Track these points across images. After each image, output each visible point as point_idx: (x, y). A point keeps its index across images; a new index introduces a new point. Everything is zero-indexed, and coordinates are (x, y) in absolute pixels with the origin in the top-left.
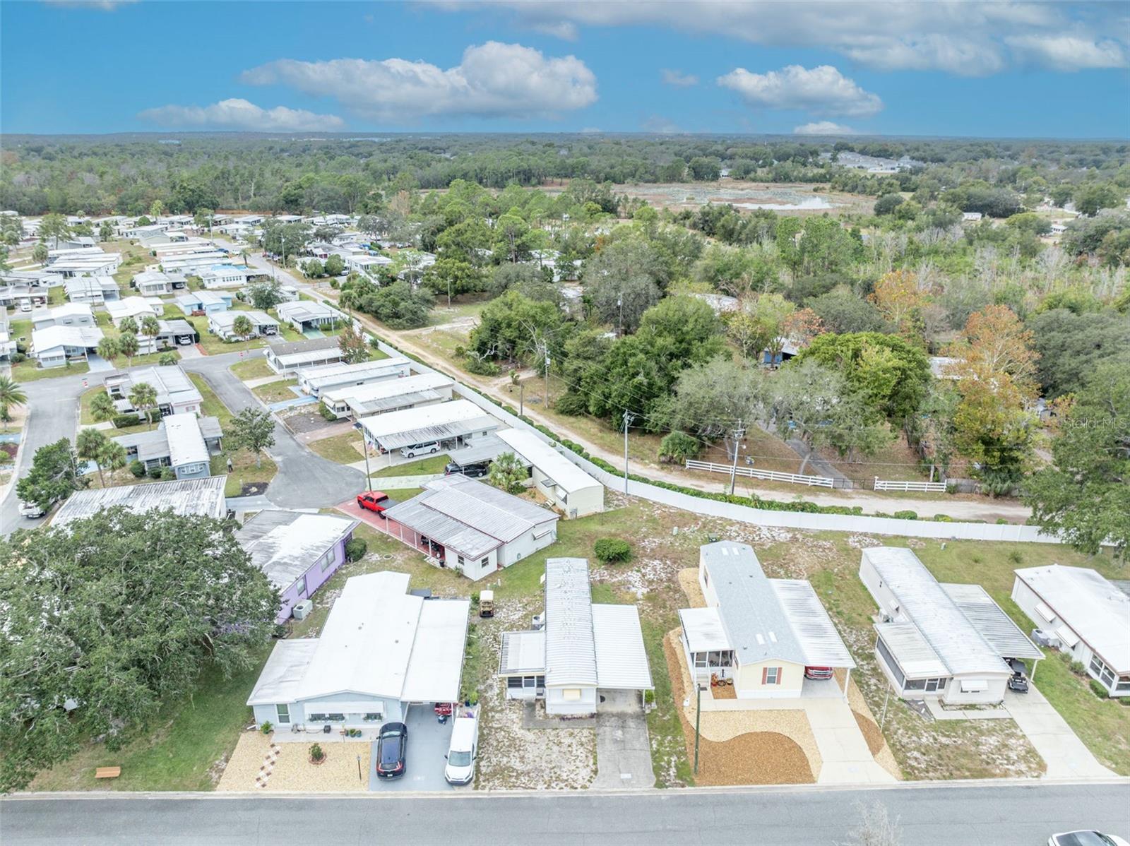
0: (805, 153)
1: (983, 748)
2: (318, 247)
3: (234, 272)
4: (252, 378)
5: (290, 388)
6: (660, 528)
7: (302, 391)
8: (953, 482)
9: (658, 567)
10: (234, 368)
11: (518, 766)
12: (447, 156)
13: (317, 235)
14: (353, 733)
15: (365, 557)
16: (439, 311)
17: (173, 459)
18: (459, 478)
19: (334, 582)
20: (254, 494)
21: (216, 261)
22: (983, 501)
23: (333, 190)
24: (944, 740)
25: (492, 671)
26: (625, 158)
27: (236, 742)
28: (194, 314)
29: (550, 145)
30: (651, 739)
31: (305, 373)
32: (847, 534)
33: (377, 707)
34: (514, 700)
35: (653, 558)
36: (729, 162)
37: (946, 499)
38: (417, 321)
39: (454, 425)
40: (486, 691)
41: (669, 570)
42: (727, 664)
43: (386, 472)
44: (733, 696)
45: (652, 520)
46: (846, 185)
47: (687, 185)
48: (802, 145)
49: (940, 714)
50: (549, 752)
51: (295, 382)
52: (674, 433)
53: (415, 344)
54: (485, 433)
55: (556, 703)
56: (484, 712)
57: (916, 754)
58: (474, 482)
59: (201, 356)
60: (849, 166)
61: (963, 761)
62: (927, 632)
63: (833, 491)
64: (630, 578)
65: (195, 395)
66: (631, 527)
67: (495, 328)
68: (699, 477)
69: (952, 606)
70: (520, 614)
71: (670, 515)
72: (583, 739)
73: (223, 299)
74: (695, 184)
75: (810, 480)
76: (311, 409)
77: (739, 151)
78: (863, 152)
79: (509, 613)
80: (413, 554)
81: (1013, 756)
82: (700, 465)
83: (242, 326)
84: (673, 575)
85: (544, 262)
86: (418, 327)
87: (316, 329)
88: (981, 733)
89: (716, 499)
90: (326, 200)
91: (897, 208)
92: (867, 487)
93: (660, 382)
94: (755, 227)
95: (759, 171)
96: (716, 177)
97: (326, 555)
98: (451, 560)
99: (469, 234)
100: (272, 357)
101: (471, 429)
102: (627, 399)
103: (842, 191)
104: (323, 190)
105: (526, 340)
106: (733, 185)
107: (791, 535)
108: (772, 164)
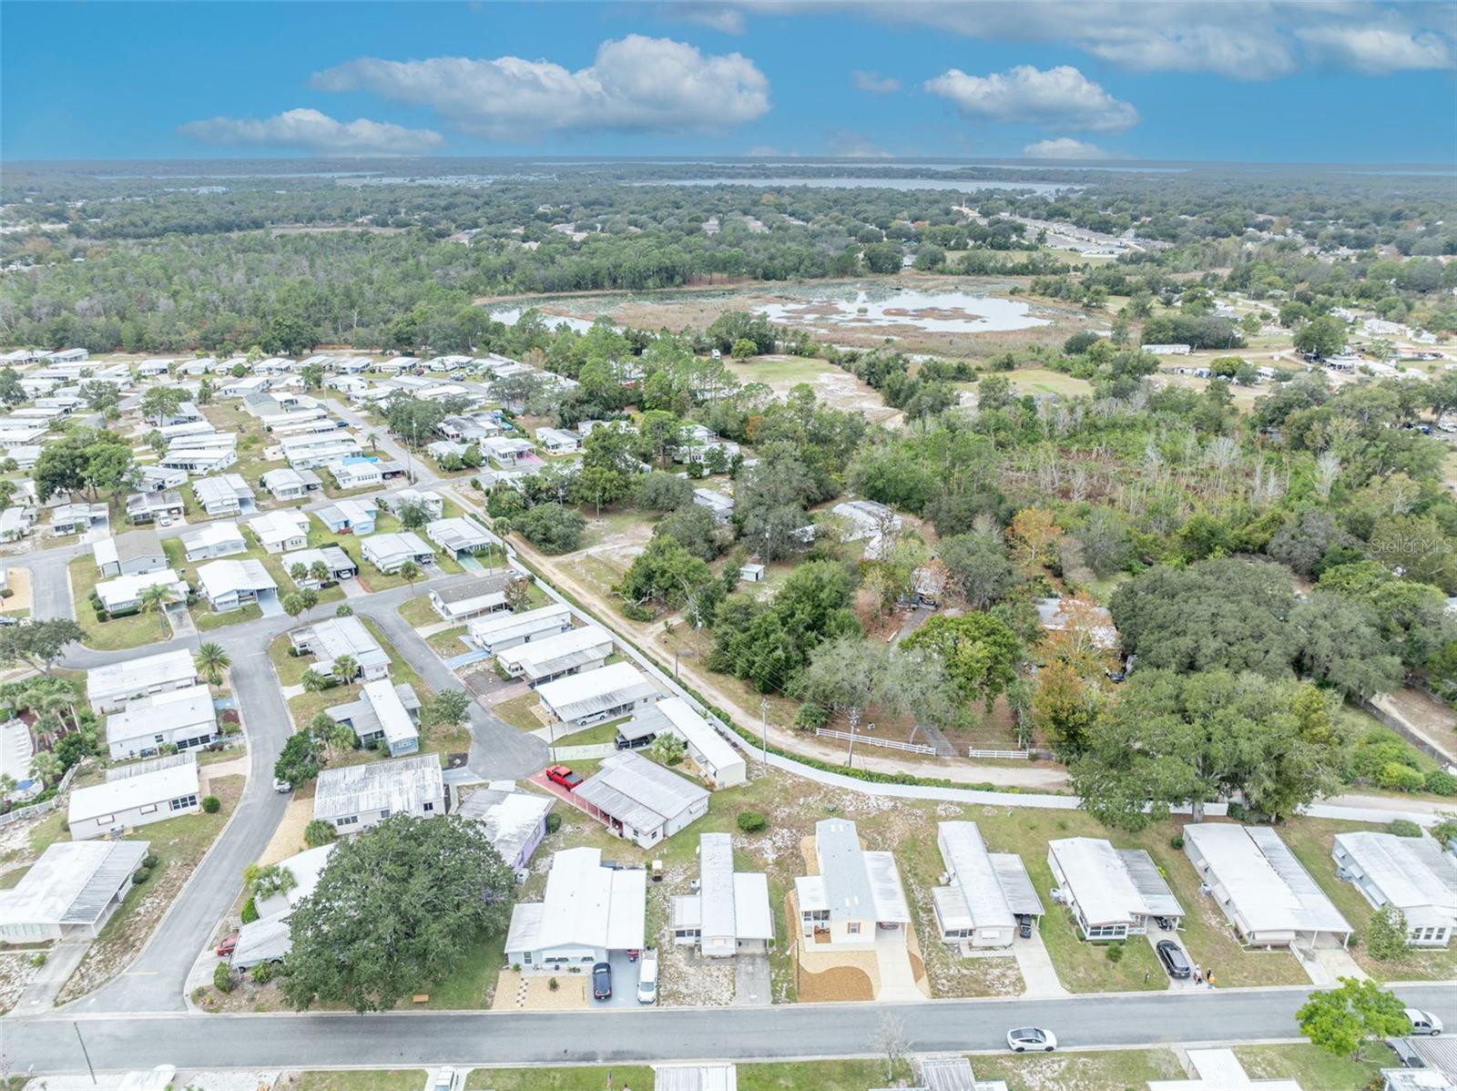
0: (1006, 233)
1: (989, 977)
2: (449, 425)
4: (421, 624)
5: (461, 638)
6: (790, 797)
7: (474, 643)
8: (1034, 751)
9: (786, 836)
10: (401, 609)
11: (684, 991)
13: (447, 405)
14: (575, 970)
15: (561, 830)
16: (590, 525)
17: (385, 732)
18: (628, 753)
19: (541, 851)
20: (459, 766)
21: (343, 447)
22: (1056, 768)
23: (450, 325)
24: (965, 972)
25: (664, 925)
27: (497, 977)
28: (341, 532)
30: (771, 972)
31: (477, 626)
32: (937, 803)
33: (590, 953)
34: (680, 945)
35: (782, 827)
36: (913, 245)
37: (1026, 766)
38: (569, 545)
40: (661, 939)
41: (794, 837)
42: (825, 919)
43: (564, 741)
44: (829, 941)
45: (784, 790)
46: (1048, 287)
47: (860, 280)
49: (967, 953)
50: (704, 981)
51: (465, 632)
52: (807, 704)
54: (645, 703)
55: (708, 948)
56: (660, 955)
57: (944, 981)
58: (640, 759)
59: (364, 594)
60: (1058, 249)
61: (973, 985)
62: (967, 894)
63: (936, 759)
64: (764, 846)
65: (380, 655)
66: (767, 796)
67: (649, 576)
68: (827, 746)
69: (990, 871)
70: (682, 878)
71: (799, 784)
72: (727, 972)
73: (370, 514)
74: (871, 277)
75: (917, 749)
76: (486, 667)
79: (674, 878)
80: (597, 825)
81: (1007, 982)
82: (827, 733)
84: (797, 843)
86: (570, 551)
87: (471, 556)
88: (991, 967)
89: (836, 771)
90: (444, 338)
91: (1089, 348)
92: (963, 754)
93: (796, 655)
95: (949, 258)
96: (896, 268)
97: (534, 831)
98: (628, 833)
99: (615, 440)
101: (635, 696)
102: (766, 671)
103: (1043, 294)
104: (439, 326)
105: (679, 589)
107: (892, 804)
108: (966, 245)
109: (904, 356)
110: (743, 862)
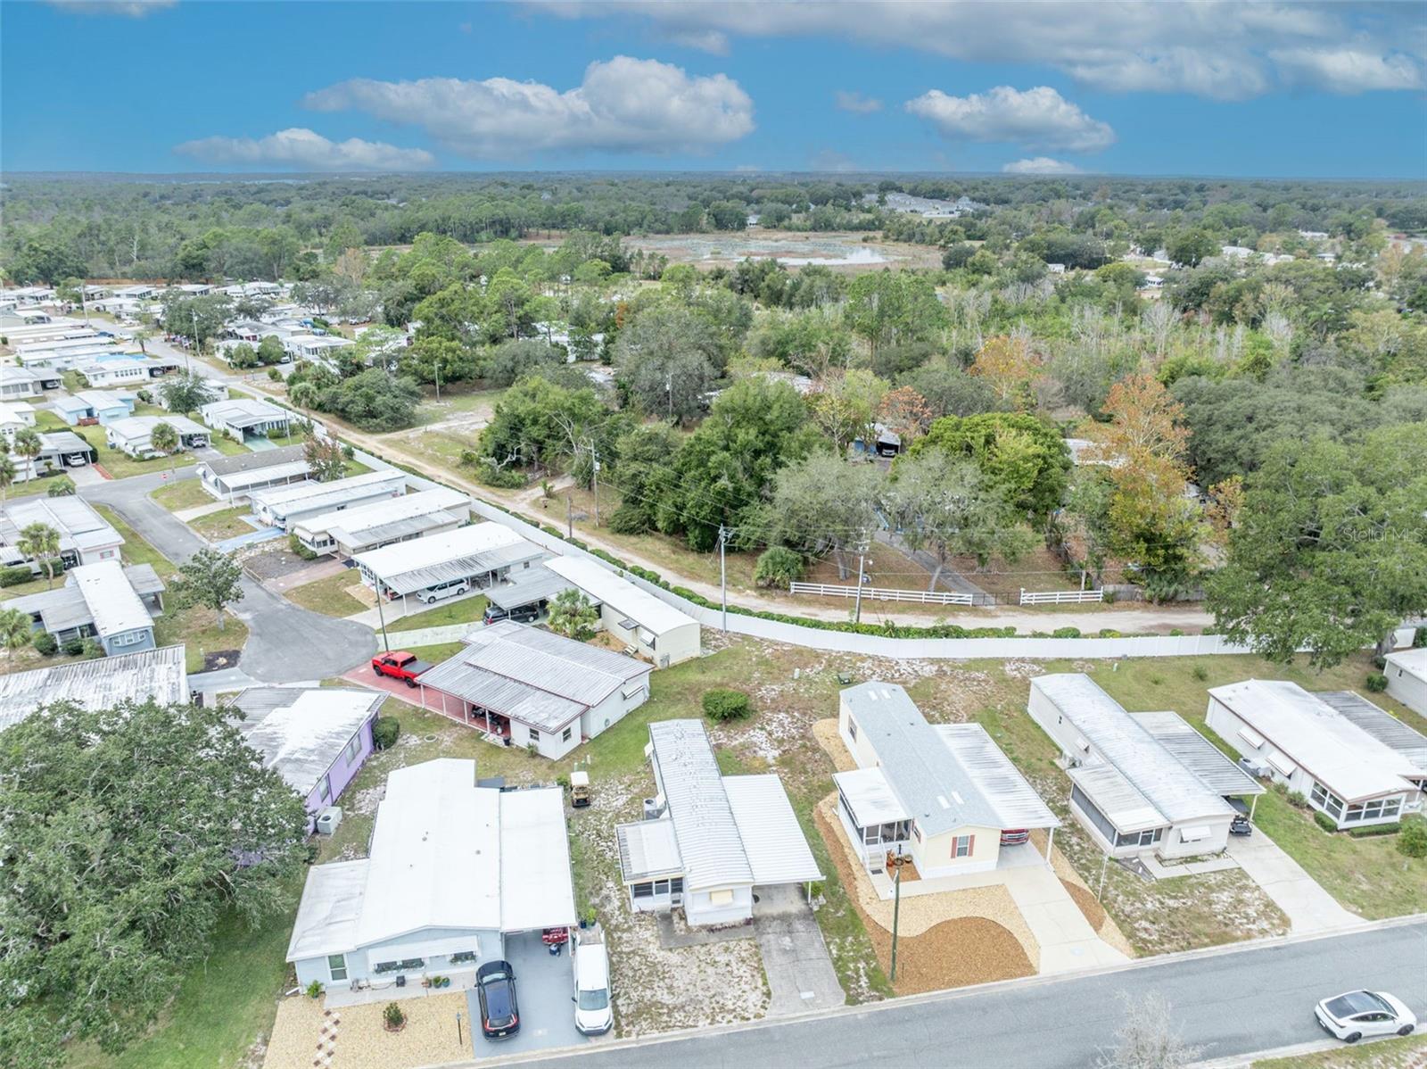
0: (846, 196)
1: (1217, 908)
2: (243, 326)
3: (132, 364)
4: (184, 507)
5: (243, 518)
6: (776, 671)
7: (260, 521)
8: (1110, 588)
9: (786, 722)
10: (155, 495)
11: (667, 999)
12: (393, 201)
13: (240, 310)
14: (438, 982)
15: (400, 741)
16: (428, 406)
17: (99, 626)
18: (508, 625)
19: (366, 778)
20: (224, 667)
21: (100, 349)
22: (1146, 609)
23: (250, 249)
24: (1171, 903)
25: (604, 878)
26: (628, 203)
27: (273, 1014)
28: (83, 423)
29: (529, 187)
30: (828, 944)
31: (263, 498)
32: (1001, 662)
33: (468, 945)
34: (642, 912)
35: (777, 710)
36: (756, 207)
37: (1104, 610)
38: (400, 421)
39: (486, 555)
40: (603, 905)
41: (799, 724)
42: (901, 837)
43: (400, 625)
44: (915, 876)
45: (763, 662)
46: (901, 233)
47: (706, 236)
48: (839, 185)
49: (1160, 872)
50: (703, 976)
51: (248, 510)
52: (772, 550)
53: (403, 451)
54: (527, 565)
55: (699, 911)
56: (609, 934)
57: (1144, 924)
58: (528, 630)
59: (103, 480)
60: (900, 210)
61: (1199, 926)
62: (1129, 773)
63: (974, 609)
64: (754, 739)
65: (111, 536)
66: (740, 672)
67: (516, 426)
68: (809, 603)
69: (1150, 739)
70: (624, 799)
71: (785, 653)
72: (743, 954)
73: (123, 401)
74: (717, 234)
75: (944, 598)
76: (278, 546)
77: (768, 193)
78: (914, 193)
79: (611, 799)
80: (464, 732)
81: (1252, 912)
82: (808, 588)
83: (163, 436)
84: (806, 730)
85: (555, 338)
86: (402, 428)
87: (262, 436)
88: (1211, 889)
89: (840, 630)
90: (243, 263)
91: (970, 260)
92: (1012, 601)
94: (811, 287)
95: (794, 217)
96: (742, 225)
97: (350, 743)
98: (520, 735)
100: (212, 478)
101: (509, 560)
102: (707, 509)
103: (897, 240)
104: (237, 249)
105: (559, 439)
106: (764, 235)
107: (936, 668)
108: (808, 208)
109: (780, 260)
110: (730, 763)
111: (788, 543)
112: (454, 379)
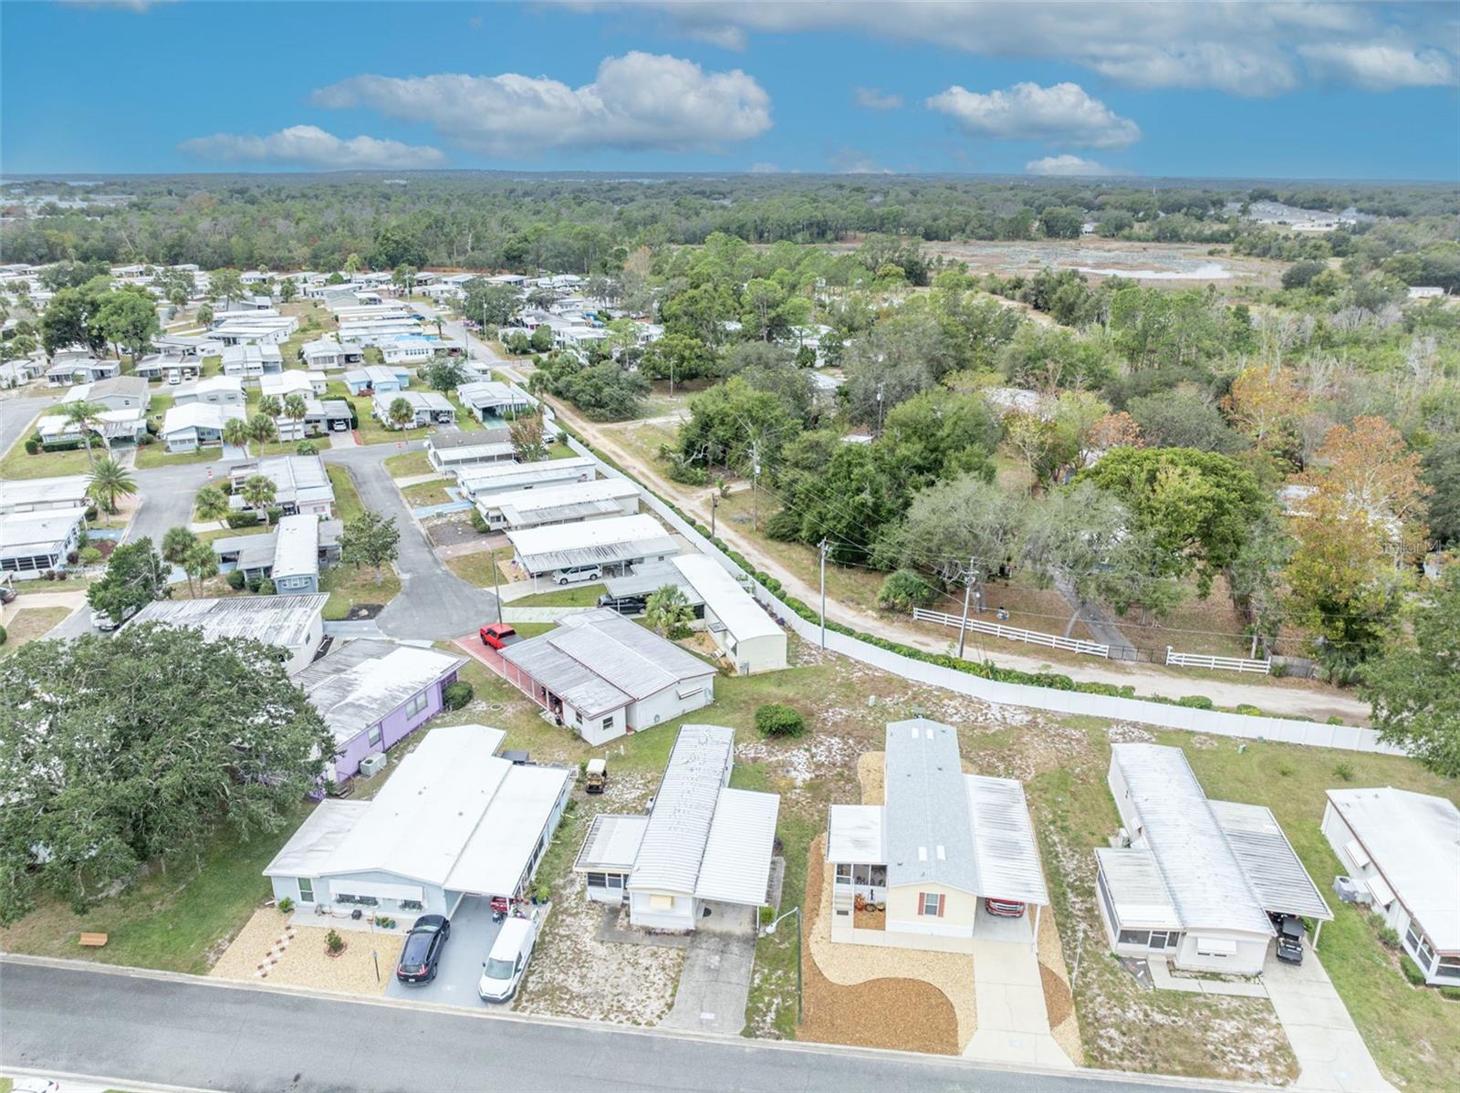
0: (1203, 205)
1: (1213, 1036)
2: (529, 315)
3: (421, 343)
4: (406, 475)
5: (447, 489)
6: (854, 695)
7: (460, 494)
8: (1280, 660)
9: (835, 747)
10: (388, 462)
11: (575, 987)
12: (726, 202)
13: (530, 300)
14: (385, 923)
15: (469, 706)
16: (655, 399)
17: (274, 569)
18: (608, 613)
20: (364, 618)
21: (402, 330)
22: (1320, 690)
23: (565, 244)
24: (1159, 1018)
25: (575, 862)
26: (955, 206)
27: (248, 918)
28: (362, 394)
29: (859, 190)
30: (755, 972)
31: (465, 473)
32: (1108, 722)
33: (415, 894)
34: (595, 902)
35: (833, 734)
36: (1096, 214)
37: (1267, 684)
38: (623, 412)
39: (623, 545)
40: (564, 887)
41: (849, 751)
42: (882, 883)
43: (526, 601)
44: (881, 926)
45: (848, 685)
46: (1254, 247)
47: (1035, 244)
48: (1205, 191)
49: (1163, 980)
50: (619, 973)
51: (453, 483)
52: (901, 571)
53: (615, 441)
54: (661, 558)
55: (643, 912)
56: (554, 914)
57: (1113, 1032)
58: (626, 621)
59: (355, 445)
60: (1267, 221)
61: (1178, 1050)
62: (1166, 865)
63: (1108, 662)
64: (793, 759)
65: (326, 493)
66: (817, 691)
67: (706, 425)
68: (928, 632)
69: (1216, 833)
70: (638, 793)
71: (873, 679)
72: (667, 962)
73: (398, 376)
74: (1046, 242)
75: (1078, 646)
76: (463, 517)
77: (1112, 199)
78: (1290, 202)
79: (624, 790)
80: (527, 706)
81: (1255, 1051)
82: (932, 616)
83: (401, 411)
84: (852, 759)
85: (805, 342)
86: (625, 419)
87: (500, 417)
88: (1217, 1014)
89: (935, 663)
90: (556, 257)
91: (1315, 279)
92: (1156, 659)
93: (889, 502)
94: (1099, 301)
95: (1137, 226)
96: (1076, 233)
97: (414, 698)
99: (704, 303)
100: (432, 450)
101: (643, 552)
102: (844, 523)
103: (1249, 254)
104: (553, 244)
105: (742, 441)
106: (1099, 244)
107: (1030, 717)
108: (1156, 216)
110: (743, 776)
111: (916, 566)
112: (692, 376)
